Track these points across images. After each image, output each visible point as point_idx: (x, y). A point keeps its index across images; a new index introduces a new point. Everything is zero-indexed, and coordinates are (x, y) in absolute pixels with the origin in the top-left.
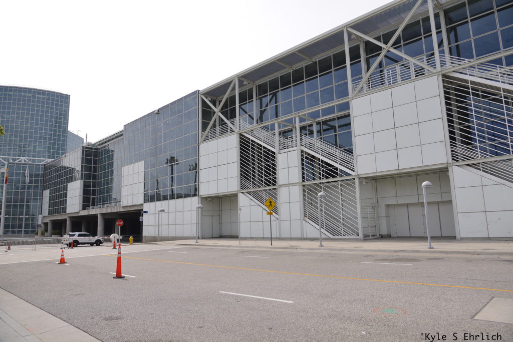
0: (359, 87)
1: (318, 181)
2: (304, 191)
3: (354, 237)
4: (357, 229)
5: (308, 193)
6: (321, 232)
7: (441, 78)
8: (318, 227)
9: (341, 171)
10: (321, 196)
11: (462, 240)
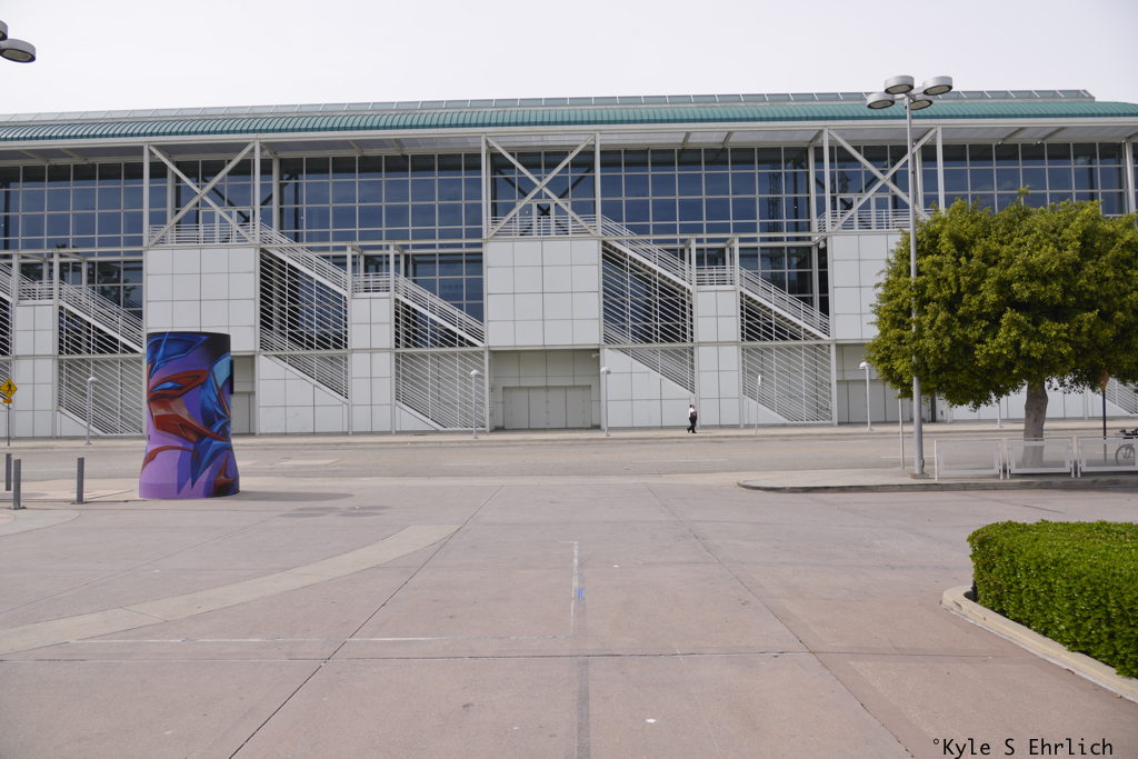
0: (158, 236)
1: (85, 356)
2: (60, 367)
3: (135, 434)
4: (141, 424)
5: (69, 374)
6: (89, 430)
7: (258, 252)
8: (85, 424)
9: (125, 346)
10: (92, 382)
11: (262, 435)
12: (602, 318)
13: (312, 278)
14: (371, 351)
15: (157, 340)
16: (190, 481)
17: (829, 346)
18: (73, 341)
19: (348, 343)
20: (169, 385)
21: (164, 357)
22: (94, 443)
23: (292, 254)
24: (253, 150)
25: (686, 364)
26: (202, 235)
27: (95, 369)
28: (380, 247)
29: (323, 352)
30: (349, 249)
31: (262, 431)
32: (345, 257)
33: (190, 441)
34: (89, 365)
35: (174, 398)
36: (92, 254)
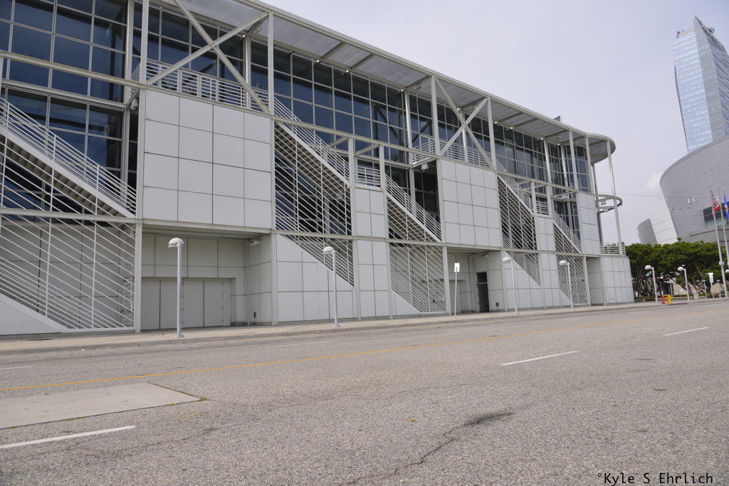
12: (275, 205)
17: (441, 247)
25: (345, 256)
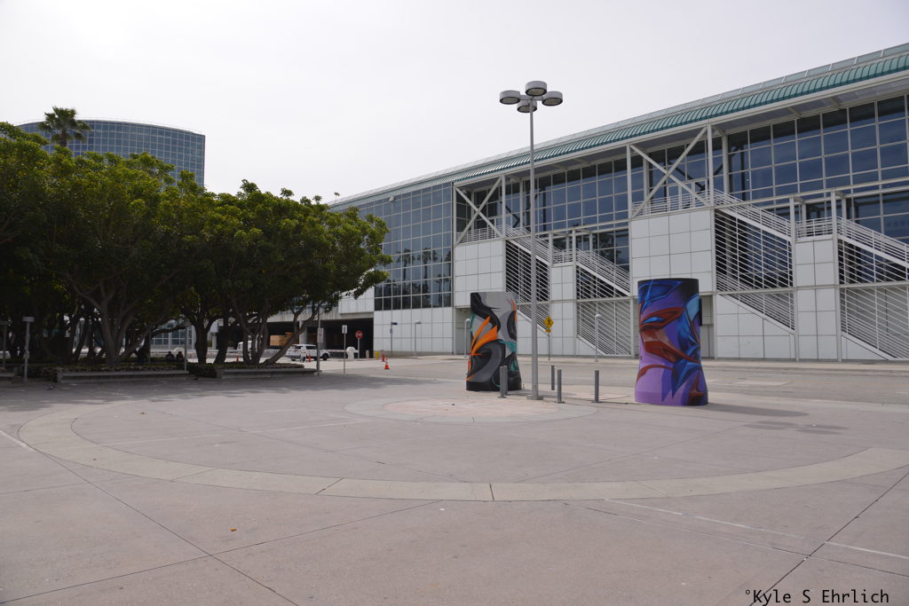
0: (638, 210)
1: (593, 300)
2: (578, 308)
3: (626, 355)
4: (630, 347)
5: (583, 311)
6: (596, 351)
7: (713, 213)
8: (594, 347)
9: (618, 291)
10: (599, 318)
11: (719, 359)
13: (758, 229)
14: (816, 287)
15: (645, 286)
16: (671, 392)
18: (585, 290)
19: (794, 282)
20: (655, 319)
21: (651, 298)
22: (600, 360)
23: (740, 211)
24: (706, 133)
26: (669, 204)
27: (599, 308)
28: (821, 196)
29: (771, 290)
30: (792, 201)
31: (719, 356)
32: (788, 208)
33: (670, 361)
34: (595, 305)
35: (657, 329)
36: (595, 228)
